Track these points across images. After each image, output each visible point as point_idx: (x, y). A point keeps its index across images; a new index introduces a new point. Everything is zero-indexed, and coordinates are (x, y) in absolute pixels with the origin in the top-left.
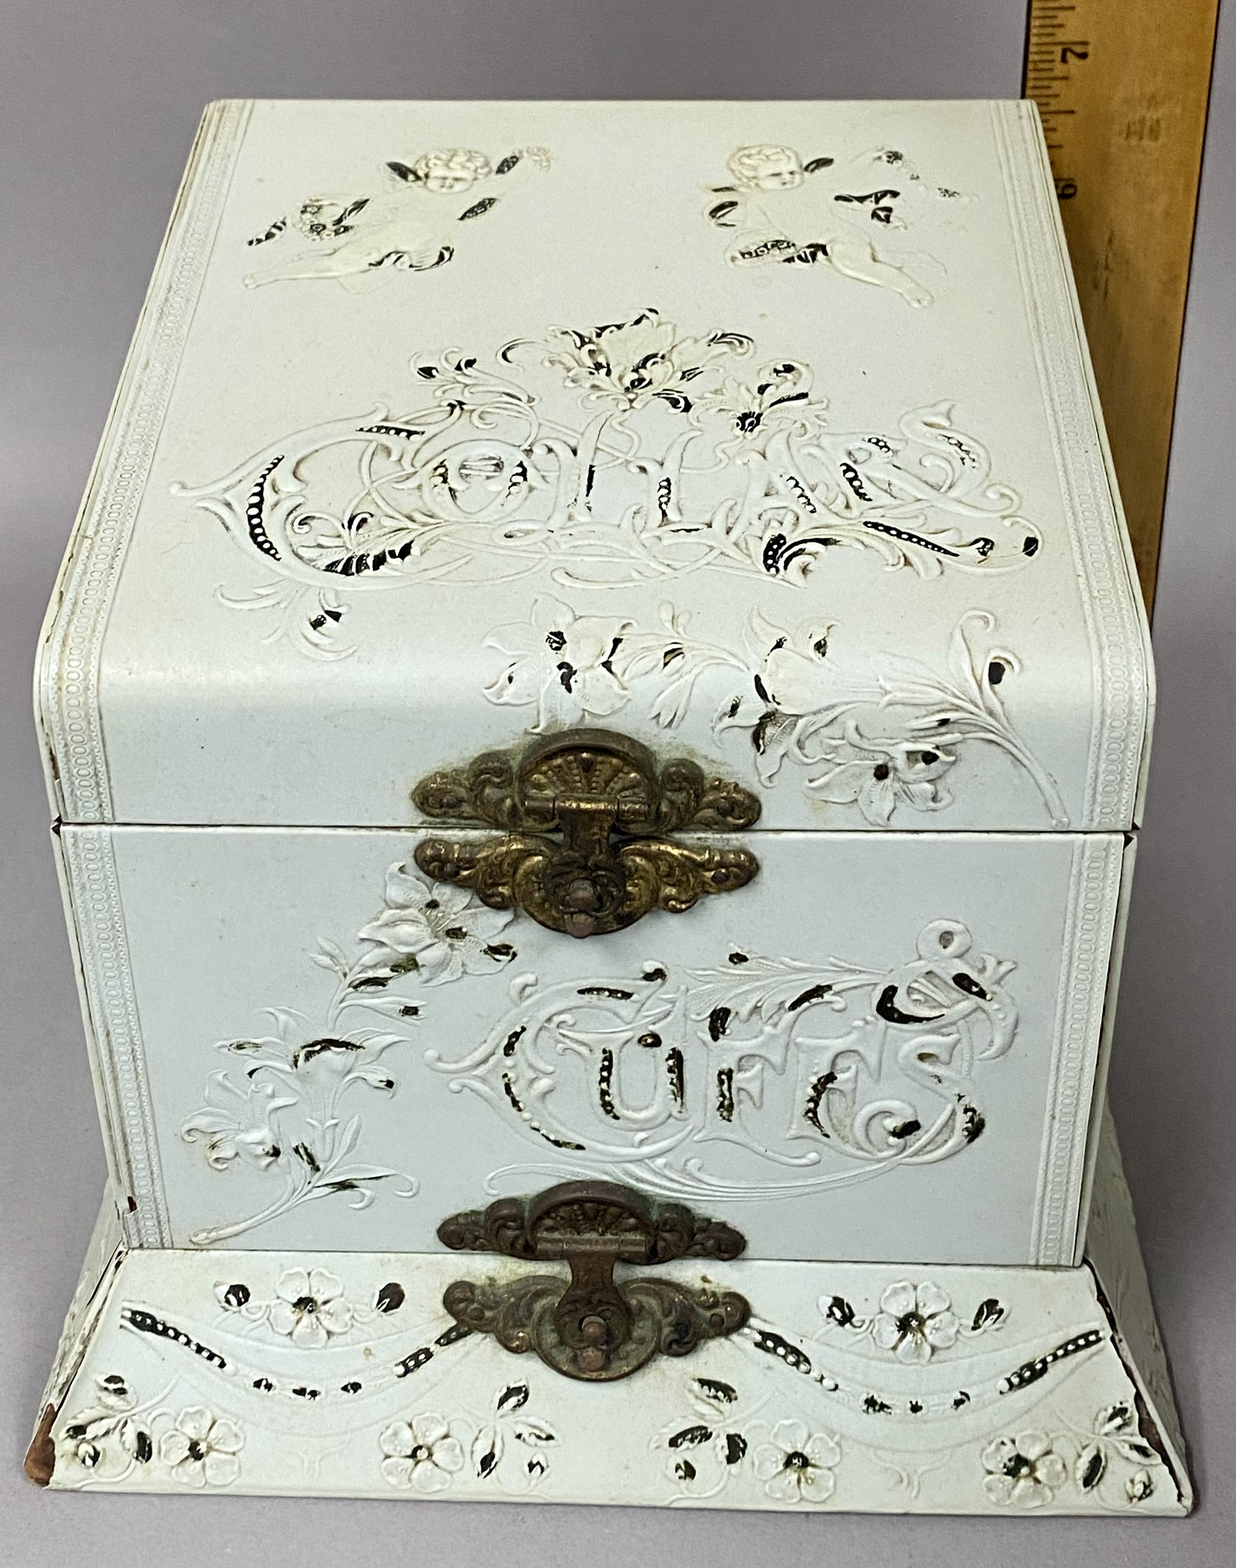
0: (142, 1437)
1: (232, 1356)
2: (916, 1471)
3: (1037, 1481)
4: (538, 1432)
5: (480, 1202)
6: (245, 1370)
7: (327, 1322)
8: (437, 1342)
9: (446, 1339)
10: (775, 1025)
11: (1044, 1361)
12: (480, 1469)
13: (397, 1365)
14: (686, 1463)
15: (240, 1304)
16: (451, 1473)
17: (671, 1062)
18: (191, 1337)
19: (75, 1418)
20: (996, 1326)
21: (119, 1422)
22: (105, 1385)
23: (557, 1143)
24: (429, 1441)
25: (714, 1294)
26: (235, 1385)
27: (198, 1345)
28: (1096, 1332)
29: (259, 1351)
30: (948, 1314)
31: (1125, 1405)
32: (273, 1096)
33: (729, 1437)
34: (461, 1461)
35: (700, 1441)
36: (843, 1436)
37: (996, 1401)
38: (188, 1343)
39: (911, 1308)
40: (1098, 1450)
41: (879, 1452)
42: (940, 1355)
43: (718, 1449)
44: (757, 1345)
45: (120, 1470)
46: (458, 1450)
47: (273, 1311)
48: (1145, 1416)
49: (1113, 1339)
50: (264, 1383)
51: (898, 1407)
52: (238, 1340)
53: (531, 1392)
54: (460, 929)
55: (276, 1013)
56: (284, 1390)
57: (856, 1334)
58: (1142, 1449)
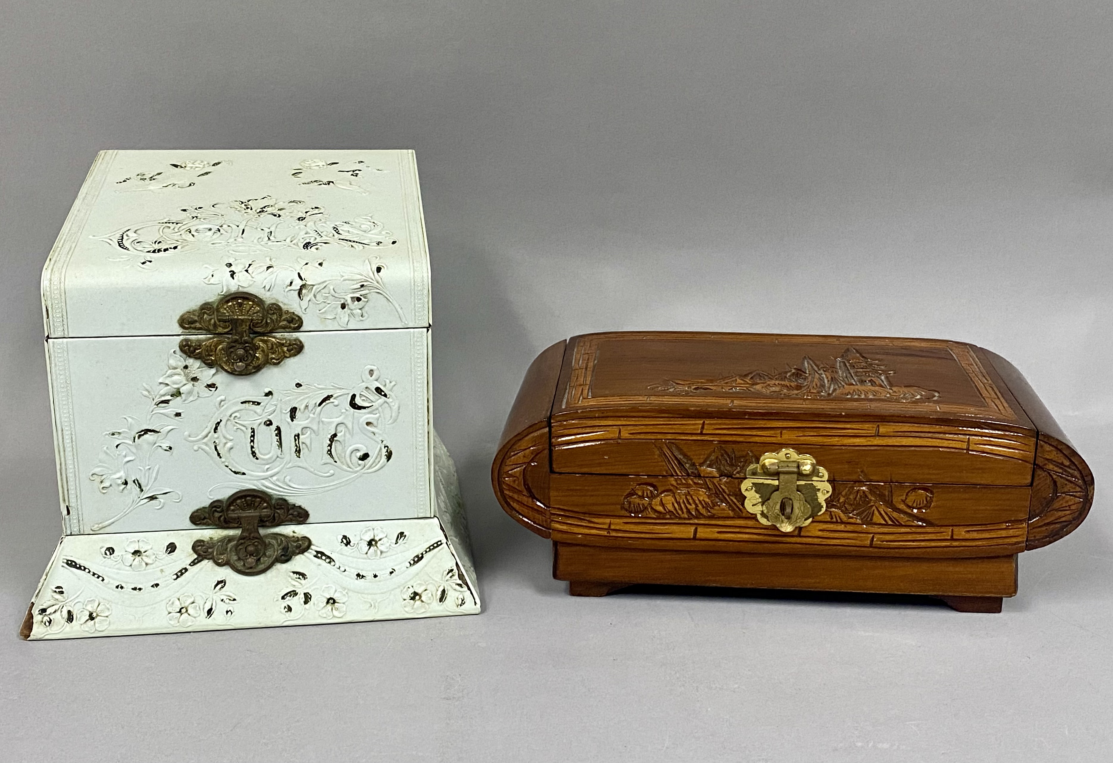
1: (107, 576)
2: (377, 601)
3: (422, 601)
4: (230, 598)
5: (206, 503)
6: (112, 581)
7: (146, 560)
8: (190, 565)
9: (193, 563)
10: (314, 414)
11: (422, 554)
12: (207, 615)
13: (174, 575)
14: (288, 606)
15: (111, 554)
16: (195, 617)
17: (276, 432)
18: (90, 570)
19: (42, 605)
20: (404, 541)
21: (60, 607)
22: (55, 590)
23: (235, 473)
24: (186, 605)
25: (298, 537)
26: (108, 588)
27: (94, 573)
28: (440, 541)
29: (118, 573)
30: (386, 538)
31: (453, 568)
32: (125, 456)
33: (305, 594)
34: (199, 612)
35: (293, 597)
36: (348, 590)
37: (405, 571)
38: (89, 572)
39: (372, 537)
40: (444, 587)
41: (363, 595)
42: (384, 555)
43: (301, 598)
44: (315, 556)
45: (60, 627)
46: (198, 608)
47: (124, 557)
48: (460, 573)
49: (447, 543)
50: (120, 586)
51: (369, 576)
52: (110, 569)
53: (227, 582)
54: (196, 377)
55: (127, 418)
56: (128, 587)
57: (352, 549)
58: (460, 585)
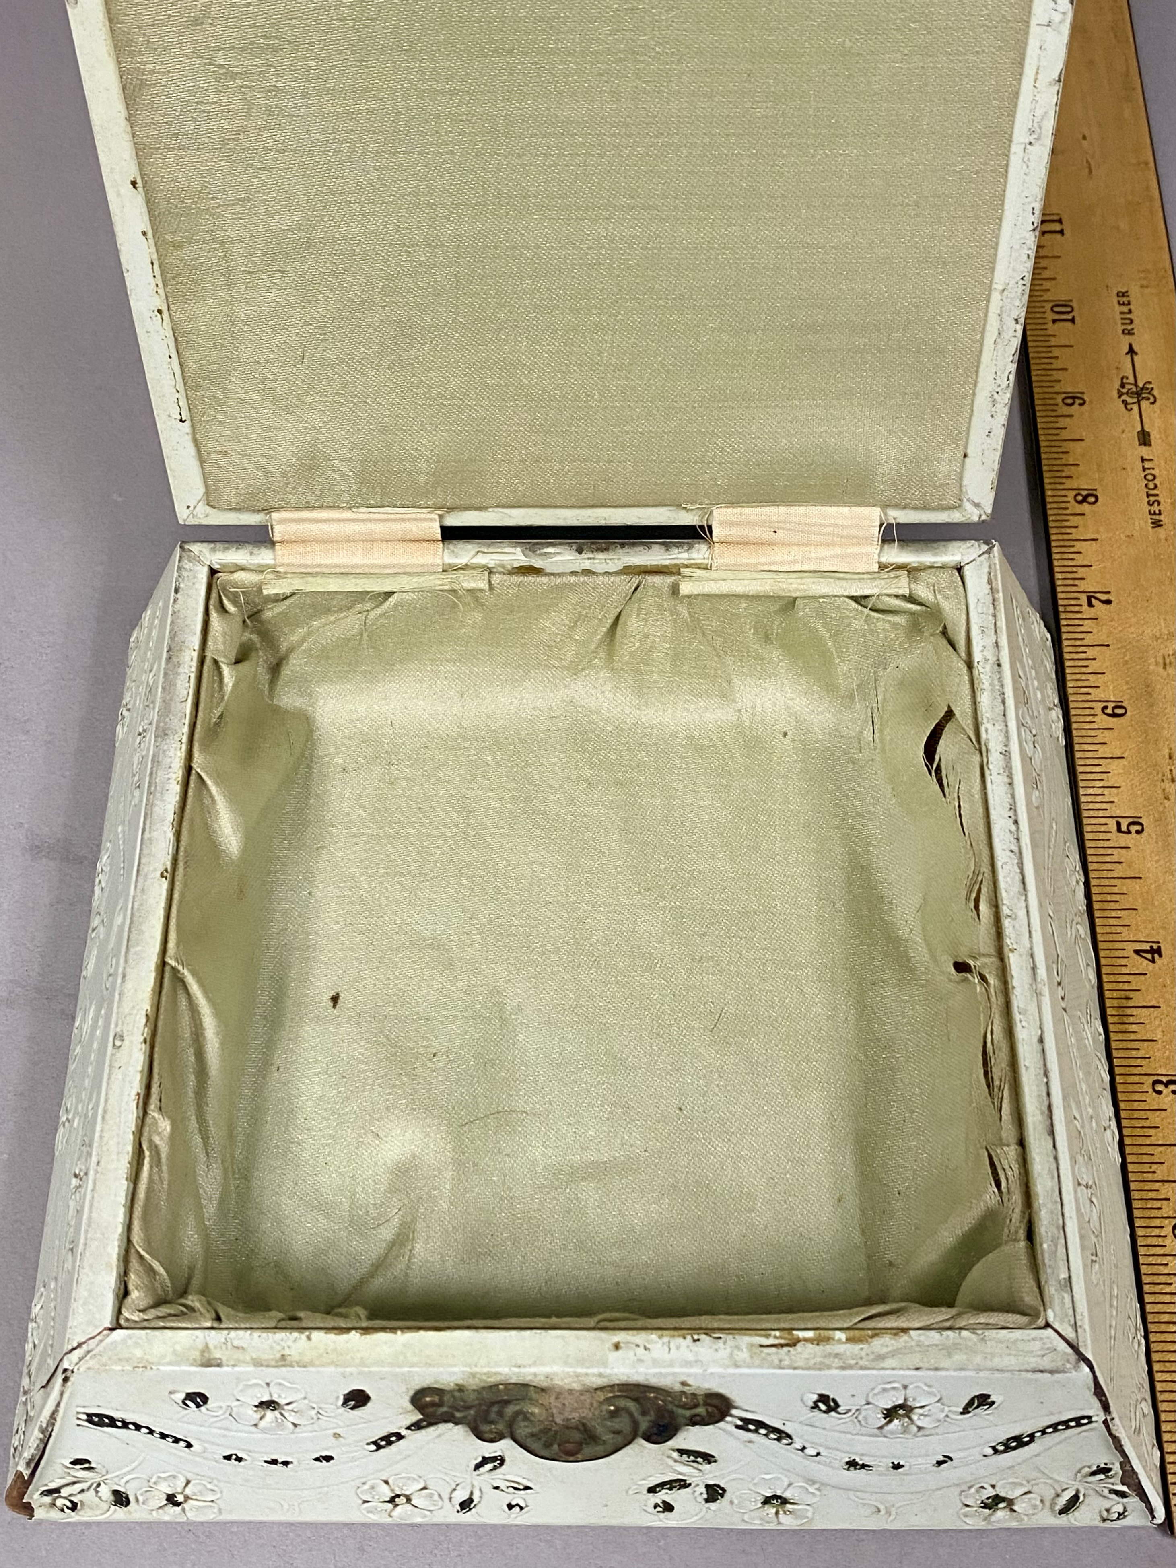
0: (116, 1493)
1: (198, 1439)
2: (894, 1505)
3: (1014, 1511)
4: (516, 1485)
6: (211, 1448)
7: (292, 1418)
8: (408, 1428)
11: (1031, 1436)
12: (459, 1508)
13: (368, 1444)
14: (664, 1502)
15: (199, 1406)
16: (430, 1511)
18: (153, 1428)
19: (46, 1485)
20: (987, 1412)
21: (92, 1484)
22: (71, 1466)
24: (407, 1493)
25: (694, 1395)
26: (206, 1458)
27: (161, 1434)
28: (1089, 1417)
29: (225, 1436)
30: (938, 1404)
31: (1109, 1466)
33: (708, 1486)
34: (440, 1503)
35: (679, 1489)
36: (822, 1484)
37: (979, 1461)
38: (151, 1432)
39: (901, 1402)
40: (1078, 1491)
41: (859, 1494)
42: (926, 1433)
43: (697, 1494)
44: (737, 1427)
45: (101, 1512)
46: (436, 1497)
47: (235, 1410)
48: (1130, 1474)
49: (1105, 1422)
50: (234, 1457)
51: (879, 1466)
52: (202, 1429)
53: (507, 1459)
56: (255, 1461)
57: (840, 1419)
58: (1123, 1495)
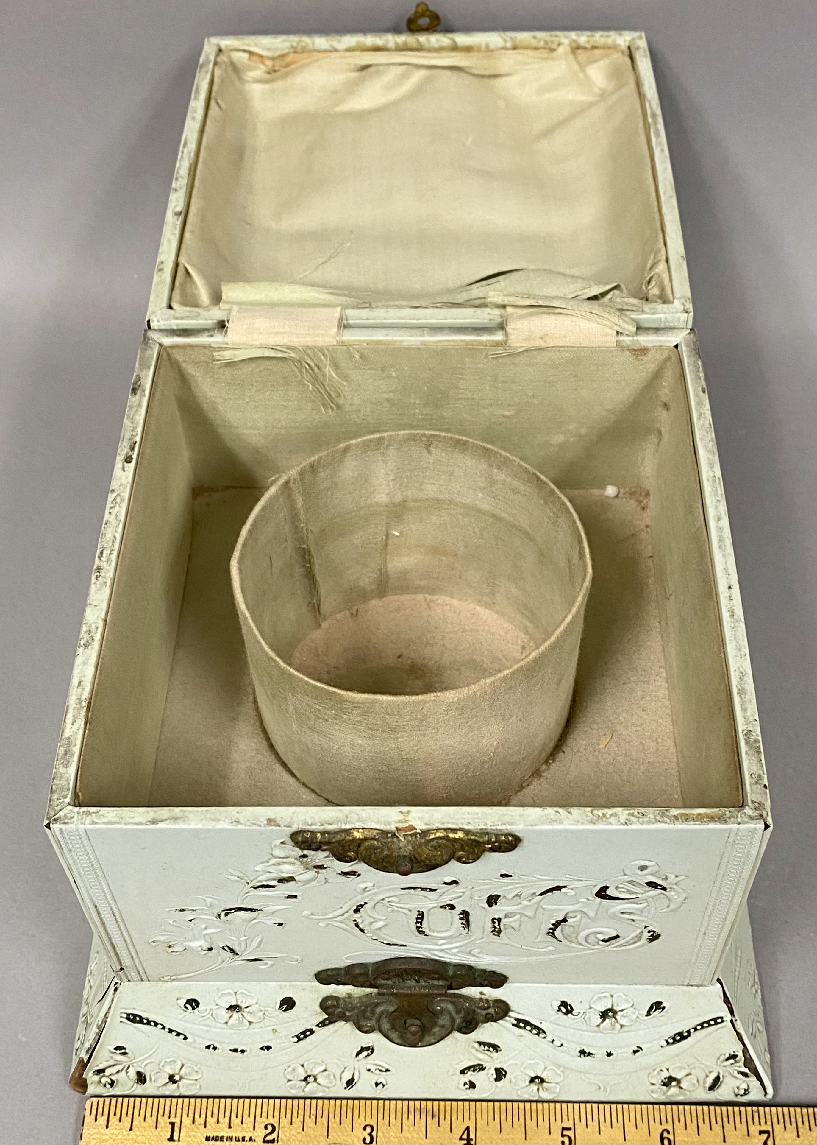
0: (139, 1074)
1: (191, 1033)
2: (608, 1084)
3: (681, 1088)
4: (380, 1068)
5: (341, 964)
6: (199, 1040)
7: (249, 1017)
8: (317, 1025)
9: (323, 1024)
10: (530, 901)
11: (689, 1032)
12: (346, 1086)
13: (293, 1037)
14: (470, 1082)
15: (193, 1008)
16: (328, 1088)
17: (462, 916)
18: (165, 1025)
19: (97, 1066)
20: (661, 1014)
21: (125, 1067)
22: (114, 1051)
23: (389, 944)
24: (315, 1073)
25: (487, 1001)
26: (194, 1048)
27: (169, 1029)
28: (722, 1018)
29: (207, 1031)
30: (632, 1009)
31: (736, 1053)
32: (206, 928)
33: (496, 1069)
34: (334, 1081)
35: (479, 1071)
36: (565, 1068)
37: (658, 1050)
38: (164, 1028)
39: (609, 1006)
40: (719, 1073)
41: (587, 1075)
42: (626, 1029)
43: (490, 1075)
44: (513, 1025)
45: (127, 1088)
46: (332, 1077)
47: (215, 1012)
48: (748, 1056)
49: (731, 1021)
50: (212, 1046)
51: (598, 1054)
52: (194, 1026)
53: (375, 1049)
54: (323, 865)
55: (205, 898)
56: (224, 1050)
57: (574, 1019)
58: (745, 1075)
